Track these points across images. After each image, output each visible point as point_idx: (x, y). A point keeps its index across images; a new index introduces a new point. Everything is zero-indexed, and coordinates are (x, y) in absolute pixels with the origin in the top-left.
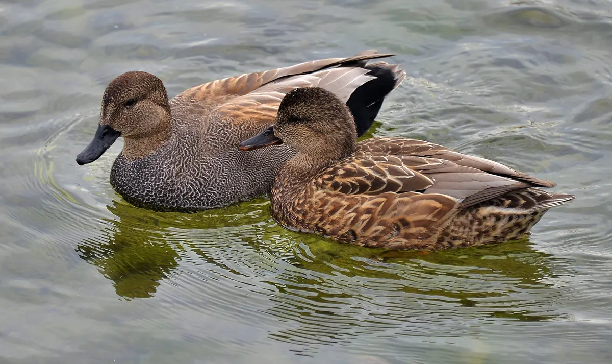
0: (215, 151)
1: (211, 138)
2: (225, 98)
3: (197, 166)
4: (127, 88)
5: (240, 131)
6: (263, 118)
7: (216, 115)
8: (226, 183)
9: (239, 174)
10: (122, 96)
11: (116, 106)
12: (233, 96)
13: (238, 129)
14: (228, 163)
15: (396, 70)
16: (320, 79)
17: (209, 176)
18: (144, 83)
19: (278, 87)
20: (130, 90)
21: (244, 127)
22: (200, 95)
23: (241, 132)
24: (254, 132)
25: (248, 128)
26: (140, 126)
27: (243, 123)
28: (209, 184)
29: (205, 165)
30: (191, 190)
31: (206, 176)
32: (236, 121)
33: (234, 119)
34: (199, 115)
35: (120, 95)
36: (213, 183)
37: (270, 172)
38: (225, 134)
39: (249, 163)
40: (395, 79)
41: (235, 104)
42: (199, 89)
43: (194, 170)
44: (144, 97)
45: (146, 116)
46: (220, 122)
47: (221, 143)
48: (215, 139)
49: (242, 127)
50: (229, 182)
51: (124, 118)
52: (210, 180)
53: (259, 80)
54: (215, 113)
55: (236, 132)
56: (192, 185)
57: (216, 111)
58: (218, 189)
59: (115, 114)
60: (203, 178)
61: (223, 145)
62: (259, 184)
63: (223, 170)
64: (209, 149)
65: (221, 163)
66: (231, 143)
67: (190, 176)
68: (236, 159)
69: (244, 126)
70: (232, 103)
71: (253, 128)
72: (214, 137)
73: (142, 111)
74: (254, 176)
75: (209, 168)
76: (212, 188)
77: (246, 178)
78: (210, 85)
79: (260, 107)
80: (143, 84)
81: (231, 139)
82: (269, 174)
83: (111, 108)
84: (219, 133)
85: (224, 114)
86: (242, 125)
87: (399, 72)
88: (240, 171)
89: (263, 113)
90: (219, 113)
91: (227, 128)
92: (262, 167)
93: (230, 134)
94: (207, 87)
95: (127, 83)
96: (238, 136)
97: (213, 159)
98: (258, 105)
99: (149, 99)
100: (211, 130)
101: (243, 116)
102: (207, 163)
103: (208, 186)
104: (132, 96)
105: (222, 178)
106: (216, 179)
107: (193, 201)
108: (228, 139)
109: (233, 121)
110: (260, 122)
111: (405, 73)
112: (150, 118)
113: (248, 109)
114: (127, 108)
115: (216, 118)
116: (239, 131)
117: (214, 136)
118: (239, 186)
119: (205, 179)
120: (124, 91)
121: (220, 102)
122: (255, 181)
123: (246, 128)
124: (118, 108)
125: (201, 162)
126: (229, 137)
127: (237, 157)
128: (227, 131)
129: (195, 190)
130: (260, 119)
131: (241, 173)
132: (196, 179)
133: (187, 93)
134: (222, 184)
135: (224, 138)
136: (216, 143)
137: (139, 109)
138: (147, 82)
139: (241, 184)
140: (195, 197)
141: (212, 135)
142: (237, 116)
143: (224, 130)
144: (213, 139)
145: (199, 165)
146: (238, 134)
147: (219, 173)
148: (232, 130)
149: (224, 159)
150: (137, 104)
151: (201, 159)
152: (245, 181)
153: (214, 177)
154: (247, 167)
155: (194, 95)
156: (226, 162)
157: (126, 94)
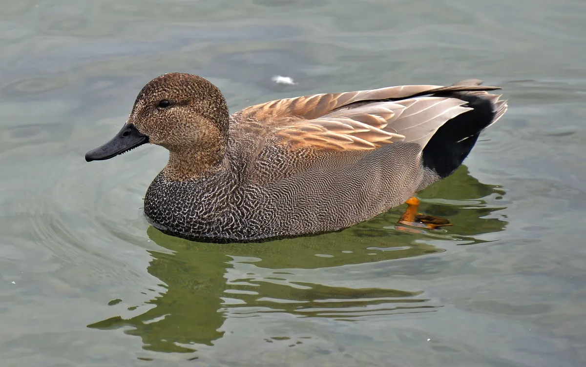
0: (264, 179)
1: (262, 164)
2: (288, 120)
3: (241, 193)
4: (162, 87)
5: (297, 159)
6: (326, 146)
7: (273, 138)
8: (272, 217)
9: (289, 210)
10: (155, 94)
11: (145, 104)
12: (298, 119)
13: (295, 157)
14: (277, 195)
15: (496, 101)
16: (406, 108)
17: (252, 207)
18: (187, 86)
19: (352, 114)
20: (165, 90)
21: (301, 155)
22: (261, 114)
23: (298, 161)
24: (313, 162)
25: (306, 157)
26: (173, 134)
27: (302, 150)
28: (252, 216)
29: (250, 194)
30: (232, 220)
31: (250, 206)
32: (294, 148)
33: (292, 144)
34: (255, 135)
35: (153, 93)
36: (256, 215)
37: (326, 211)
38: (278, 160)
39: (303, 199)
40: (494, 111)
41: (296, 128)
42: (262, 108)
43: (237, 198)
44: (184, 103)
45: (182, 124)
46: (275, 146)
47: (272, 170)
48: (266, 165)
49: (300, 155)
50: (275, 216)
51: (153, 120)
52: (253, 212)
53: (332, 103)
54: (271, 136)
55: (291, 160)
56: (234, 214)
57: (274, 134)
58: (261, 223)
59: (144, 113)
60: (246, 208)
61: (275, 173)
62: (311, 224)
63: (269, 202)
64: (257, 175)
65: (269, 195)
66: (284, 172)
67: (233, 203)
68: (288, 193)
69: (302, 153)
70: (293, 126)
71: (313, 157)
72: (265, 163)
73: (178, 117)
74: (307, 215)
75: (254, 198)
76: (255, 220)
77: (297, 216)
78: (276, 104)
79: (325, 133)
80: (185, 87)
81: (285, 168)
82: (324, 213)
83: (140, 106)
84: (272, 159)
85: (282, 138)
86: (300, 152)
87: (499, 104)
88: (291, 207)
89: (329, 141)
90: (276, 136)
91: (283, 153)
92: (318, 205)
93: (284, 162)
94: (271, 107)
95: (165, 82)
96: (293, 165)
97: (260, 189)
98: (324, 131)
99: (191, 106)
100: (264, 155)
101: (303, 143)
102: (253, 191)
103: (251, 218)
104: (167, 97)
105: (267, 211)
106: (260, 212)
107: (233, 233)
108: (281, 167)
109: (290, 147)
110: (322, 151)
111: (506, 105)
112: (187, 128)
113: (310, 135)
114: (159, 110)
115: (272, 141)
116: (295, 159)
117: (265, 161)
118: (287, 223)
119: (247, 210)
120: (158, 89)
121: (282, 123)
122: (307, 221)
123: (304, 156)
124: (147, 107)
125: (247, 190)
126: (283, 164)
127: (290, 190)
128: (282, 158)
129: (236, 221)
130: (322, 147)
131: (292, 209)
132: (239, 208)
133: (246, 111)
134: (266, 217)
135: (277, 165)
136: (266, 170)
137: (174, 114)
138: (191, 86)
139: (290, 222)
140: (236, 228)
141: (263, 160)
142: (297, 142)
143: (278, 156)
144: (264, 164)
145: (243, 193)
146: (294, 162)
147: (264, 205)
148: (288, 157)
149: (274, 191)
150: (173, 109)
151: (247, 187)
152: (295, 220)
153: (257, 209)
154: (300, 203)
155: (254, 114)
156: (274, 194)
157: (159, 93)
